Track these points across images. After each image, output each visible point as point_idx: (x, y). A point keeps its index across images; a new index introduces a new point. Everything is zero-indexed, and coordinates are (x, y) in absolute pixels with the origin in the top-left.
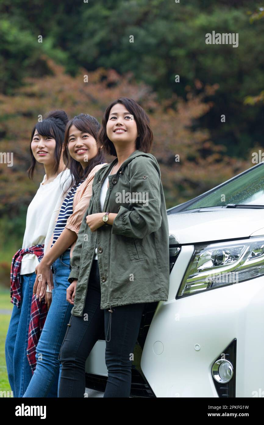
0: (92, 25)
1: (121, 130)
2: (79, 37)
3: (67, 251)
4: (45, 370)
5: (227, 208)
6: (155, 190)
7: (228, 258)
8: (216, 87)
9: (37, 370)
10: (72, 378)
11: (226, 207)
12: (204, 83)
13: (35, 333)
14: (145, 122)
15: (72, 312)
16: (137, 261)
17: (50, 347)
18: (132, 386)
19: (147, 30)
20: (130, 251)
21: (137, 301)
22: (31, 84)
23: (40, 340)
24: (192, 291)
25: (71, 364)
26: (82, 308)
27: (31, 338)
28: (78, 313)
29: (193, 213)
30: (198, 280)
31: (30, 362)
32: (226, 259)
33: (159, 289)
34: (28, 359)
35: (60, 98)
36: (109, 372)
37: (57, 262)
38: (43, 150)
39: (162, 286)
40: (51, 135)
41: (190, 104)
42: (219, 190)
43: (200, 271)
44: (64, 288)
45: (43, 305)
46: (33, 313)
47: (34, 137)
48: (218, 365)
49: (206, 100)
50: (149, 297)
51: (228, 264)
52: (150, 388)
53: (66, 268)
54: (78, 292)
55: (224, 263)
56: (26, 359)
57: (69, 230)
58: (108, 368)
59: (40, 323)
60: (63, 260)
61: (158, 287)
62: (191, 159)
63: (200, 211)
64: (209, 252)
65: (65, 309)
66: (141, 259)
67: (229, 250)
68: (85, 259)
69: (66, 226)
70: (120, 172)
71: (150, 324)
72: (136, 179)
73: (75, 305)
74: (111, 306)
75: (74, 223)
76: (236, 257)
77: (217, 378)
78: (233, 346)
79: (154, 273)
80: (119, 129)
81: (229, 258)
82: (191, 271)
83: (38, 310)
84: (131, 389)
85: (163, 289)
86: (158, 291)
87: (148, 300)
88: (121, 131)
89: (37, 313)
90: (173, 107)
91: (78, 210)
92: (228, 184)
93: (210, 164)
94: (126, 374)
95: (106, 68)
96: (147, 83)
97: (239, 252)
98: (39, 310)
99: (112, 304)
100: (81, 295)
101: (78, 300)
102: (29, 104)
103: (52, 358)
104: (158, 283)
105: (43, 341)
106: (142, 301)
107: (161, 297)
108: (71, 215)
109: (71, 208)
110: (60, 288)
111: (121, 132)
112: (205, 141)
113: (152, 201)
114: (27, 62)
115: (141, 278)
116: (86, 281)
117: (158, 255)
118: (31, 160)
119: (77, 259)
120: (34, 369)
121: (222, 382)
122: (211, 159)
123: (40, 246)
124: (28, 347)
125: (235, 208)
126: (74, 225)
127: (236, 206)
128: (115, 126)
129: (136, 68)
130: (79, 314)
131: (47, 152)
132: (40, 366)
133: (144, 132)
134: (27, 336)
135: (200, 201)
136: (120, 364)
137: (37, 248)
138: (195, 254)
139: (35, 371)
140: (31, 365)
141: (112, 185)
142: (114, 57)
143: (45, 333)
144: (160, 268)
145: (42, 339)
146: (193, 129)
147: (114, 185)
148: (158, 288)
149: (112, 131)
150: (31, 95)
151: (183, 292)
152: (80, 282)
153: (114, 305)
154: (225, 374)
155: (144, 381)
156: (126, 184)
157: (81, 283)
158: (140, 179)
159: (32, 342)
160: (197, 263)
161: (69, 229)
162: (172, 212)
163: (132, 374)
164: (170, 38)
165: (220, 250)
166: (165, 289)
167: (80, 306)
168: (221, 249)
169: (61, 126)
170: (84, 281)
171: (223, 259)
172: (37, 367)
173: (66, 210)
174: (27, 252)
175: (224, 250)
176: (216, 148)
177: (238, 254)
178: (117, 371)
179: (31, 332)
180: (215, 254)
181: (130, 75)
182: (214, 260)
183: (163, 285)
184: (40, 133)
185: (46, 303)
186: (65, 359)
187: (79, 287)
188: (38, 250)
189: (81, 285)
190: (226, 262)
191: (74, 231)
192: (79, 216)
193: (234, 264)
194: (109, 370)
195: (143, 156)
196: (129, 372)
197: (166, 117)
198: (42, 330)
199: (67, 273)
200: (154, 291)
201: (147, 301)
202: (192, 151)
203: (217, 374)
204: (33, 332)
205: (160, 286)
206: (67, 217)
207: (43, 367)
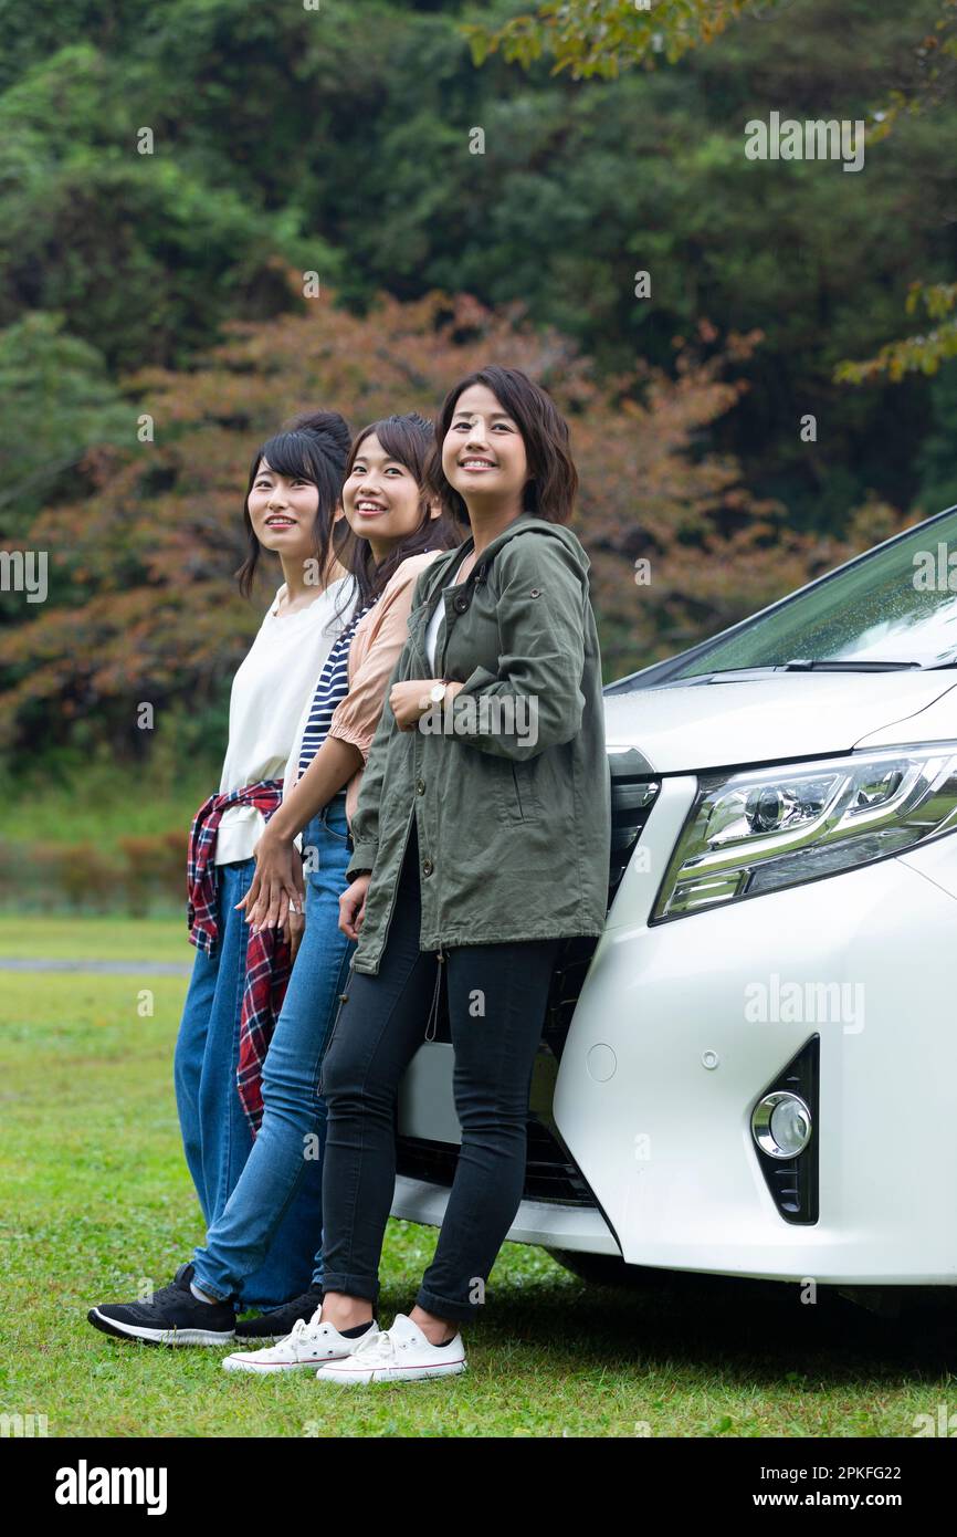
0: (408, 172)
1: (479, 463)
2: (375, 206)
3: (338, 799)
4: (288, 1128)
5: (788, 670)
6: (562, 629)
7: (791, 811)
8: (757, 337)
9: (267, 1127)
10: (356, 1145)
11: (786, 667)
12: (723, 329)
13: (259, 1026)
14: (551, 440)
15: (352, 962)
16: (517, 822)
17: (301, 1064)
18: (529, 1170)
19: (563, 182)
20: (499, 792)
21: (510, 935)
22: (244, 339)
23: (271, 1046)
24: (692, 904)
25: (353, 1106)
26: (378, 950)
27: (248, 1037)
28: (367, 965)
29: (695, 688)
30: (710, 873)
31: (245, 1107)
32: (786, 813)
33: (576, 904)
34: (242, 1097)
35: (325, 375)
36: (464, 1133)
37: (315, 829)
38: (284, 513)
39: (585, 896)
40: (306, 473)
41: (686, 383)
42: (765, 621)
43: (716, 847)
44: (333, 899)
45: (280, 947)
46: (251, 971)
47: (258, 479)
48: (767, 1107)
49: (728, 375)
50: (546, 923)
51: (792, 827)
52: (580, 1175)
53: (339, 844)
54: (370, 907)
55: (783, 824)
56: (236, 1097)
57: (340, 740)
58: (462, 1119)
59: (272, 995)
60: (329, 822)
61: (573, 896)
62: (690, 538)
63: (713, 681)
64: (740, 793)
65: (338, 958)
66: (528, 817)
67: (795, 787)
68: (391, 816)
69: (330, 732)
70: (478, 578)
71: (577, 997)
72: (512, 598)
73: (360, 943)
74: (443, 945)
75: (351, 722)
76: (814, 808)
77: (767, 1143)
78: (809, 1054)
79: (564, 856)
80: (475, 460)
81: (795, 810)
82: (690, 848)
83: (267, 960)
84: (527, 1179)
85: (586, 904)
86: (571, 909)
87: (542, 931)
88: (478, 466)
89: (264, 968)
90: (637, 394)
91: (363, 684)
92: (790, 605)
93: (741, 551)
94: (514, 1138)
95: (450, 293)
96: (564, 328)
97: (821, 794)
98: (270, 961)
99: (445, 940)
100: (379, 917)
101: (371, 930)
102: (237, 393)
103: (306, 1096)
104: (574, 887)
105: (280, 1049)
106: (524, 936)
107: (580, 926)
108: (344, 698)
109: (344, 680)
110: (325, 899)
111: (481, 468)
112: (728, 488)
113: (553, 659)
114: (229, 278)
115: (523, 872)
116: (392, 878)
117: (578, 806)
118: (246, 544)
119: (371, 817)
120: (258, 1126)
121: (781, 1154)
122: (744, 537)
123: (269, 783)
124: (240, 1065)
125: (811, 671)
126: (351, 726)
127: (813, 664)
128: (464, 450)
129: (533, 288)
130: (370, 968)
131: (295, 522)
132: (275, 1117)
133: (550, 467)
134: (237, 1034)
135: (713, 653)
136: (494, 1109)
137: (260, 788)
138: (700, 801)
139: (260, 1132)
140: (248, 1114)
141: (455, 615)
142: (472, 260)
143: (286, 1026)
144: (582, 844)
145: (277, 1044)
146: (693, 455)
147: (460, 613)
148: (574, 900)
149: (456, 464)
150: (244, 369)
151: (667, 907)
152: (376, 879)
153: (448, 943)
154: (788, 1134)
155: (565, 1156)
156: (490, 611)
157: (382, 882)
158: (522, 598)
159: (251, 1051)
160: (707, 825)
161: (338, 739)
162: (633, 683)
163: (528, 1136)
164: (628, 203)
165: (769, 790)
166: (591, 904)
167: (374, 947)
168: (772, 784)
169: (332, 453)
170: (388, 876)
171: (780, 814)
172: (266, 1119)
173: (332, 685)
174: (235, 802)
175: (781, 788)
176: (760, 508)
177: (820, 798)
178: (487, 1130)
179: (248, 1021)
180: (755, 800)
181: (517, 309)
182: (752, 815)
183: (586, 892)
184: (275, 465)
185: (285, 941)
186: (335, 1091)
187: (374, 894)
188: (264, 794)
189: (378, 888)
190: (787, 822)
191: (353, 742)
192: (364, 703)
193: (808, 828)
194: (465, 1128)
195: (536, 531)
196: (521, 1130)
197: (619, 424)
198: (277, 1017)
199: (341, 859)
200: (561, 906)
201: (540, 936)
202: (693, 516)
203: (765, 1134)
204: (253, 1023)
205: (577, 895)
206: (334, 705)
207: (281, 1122)
